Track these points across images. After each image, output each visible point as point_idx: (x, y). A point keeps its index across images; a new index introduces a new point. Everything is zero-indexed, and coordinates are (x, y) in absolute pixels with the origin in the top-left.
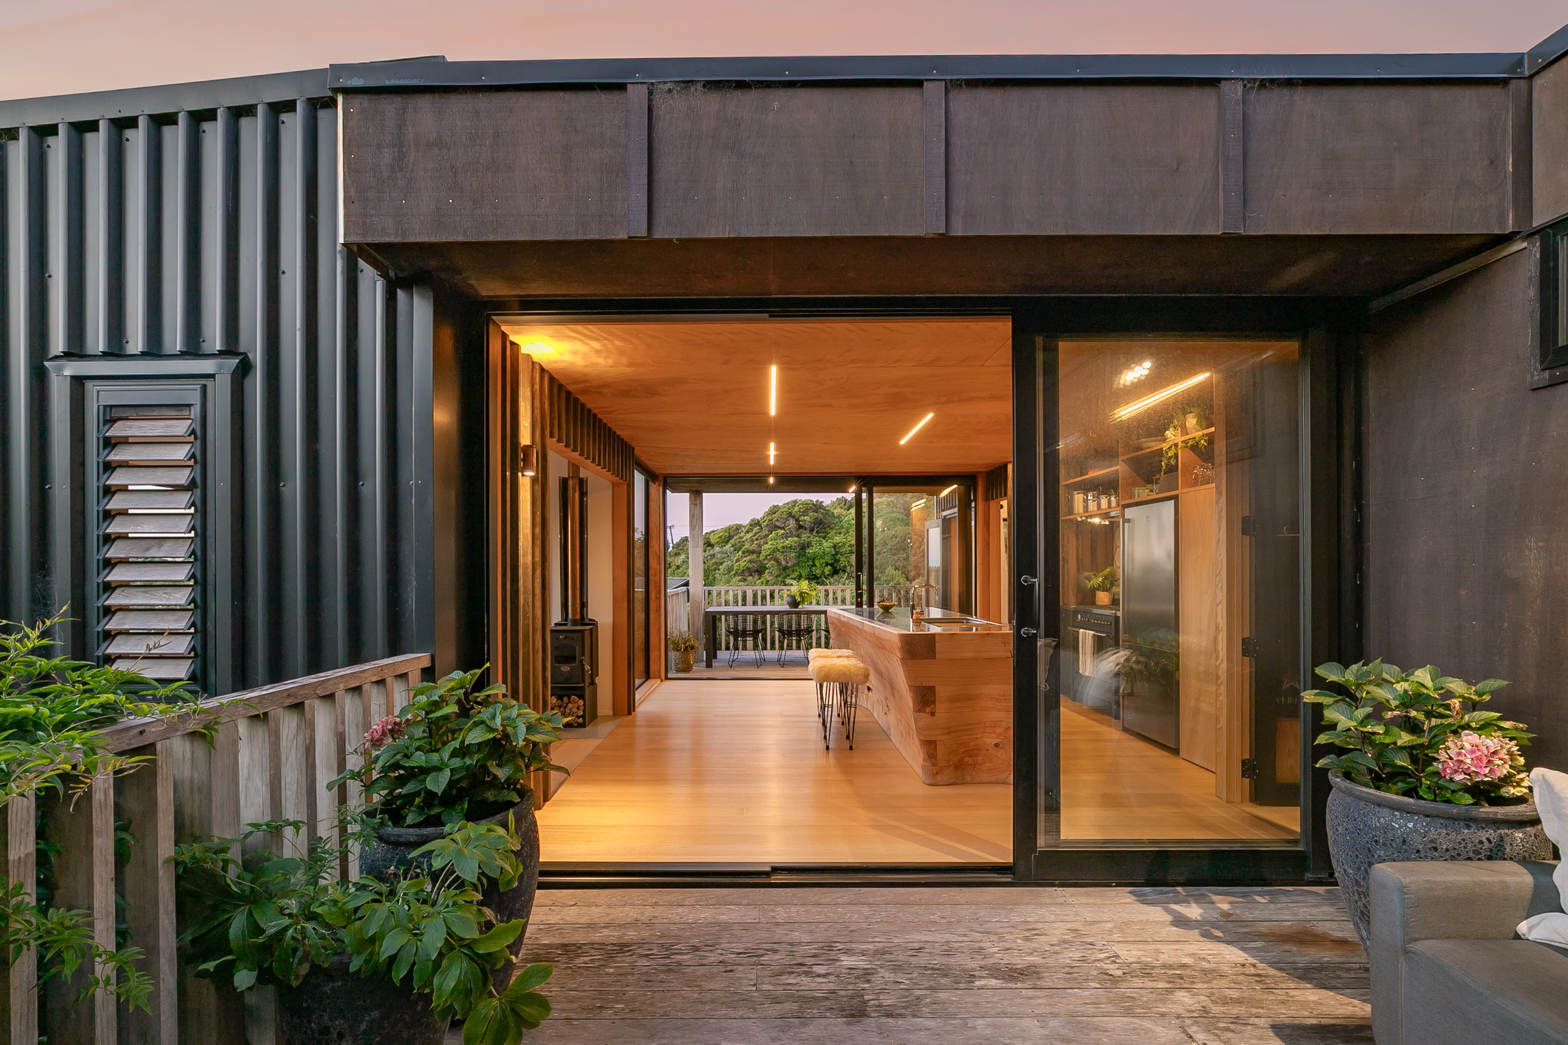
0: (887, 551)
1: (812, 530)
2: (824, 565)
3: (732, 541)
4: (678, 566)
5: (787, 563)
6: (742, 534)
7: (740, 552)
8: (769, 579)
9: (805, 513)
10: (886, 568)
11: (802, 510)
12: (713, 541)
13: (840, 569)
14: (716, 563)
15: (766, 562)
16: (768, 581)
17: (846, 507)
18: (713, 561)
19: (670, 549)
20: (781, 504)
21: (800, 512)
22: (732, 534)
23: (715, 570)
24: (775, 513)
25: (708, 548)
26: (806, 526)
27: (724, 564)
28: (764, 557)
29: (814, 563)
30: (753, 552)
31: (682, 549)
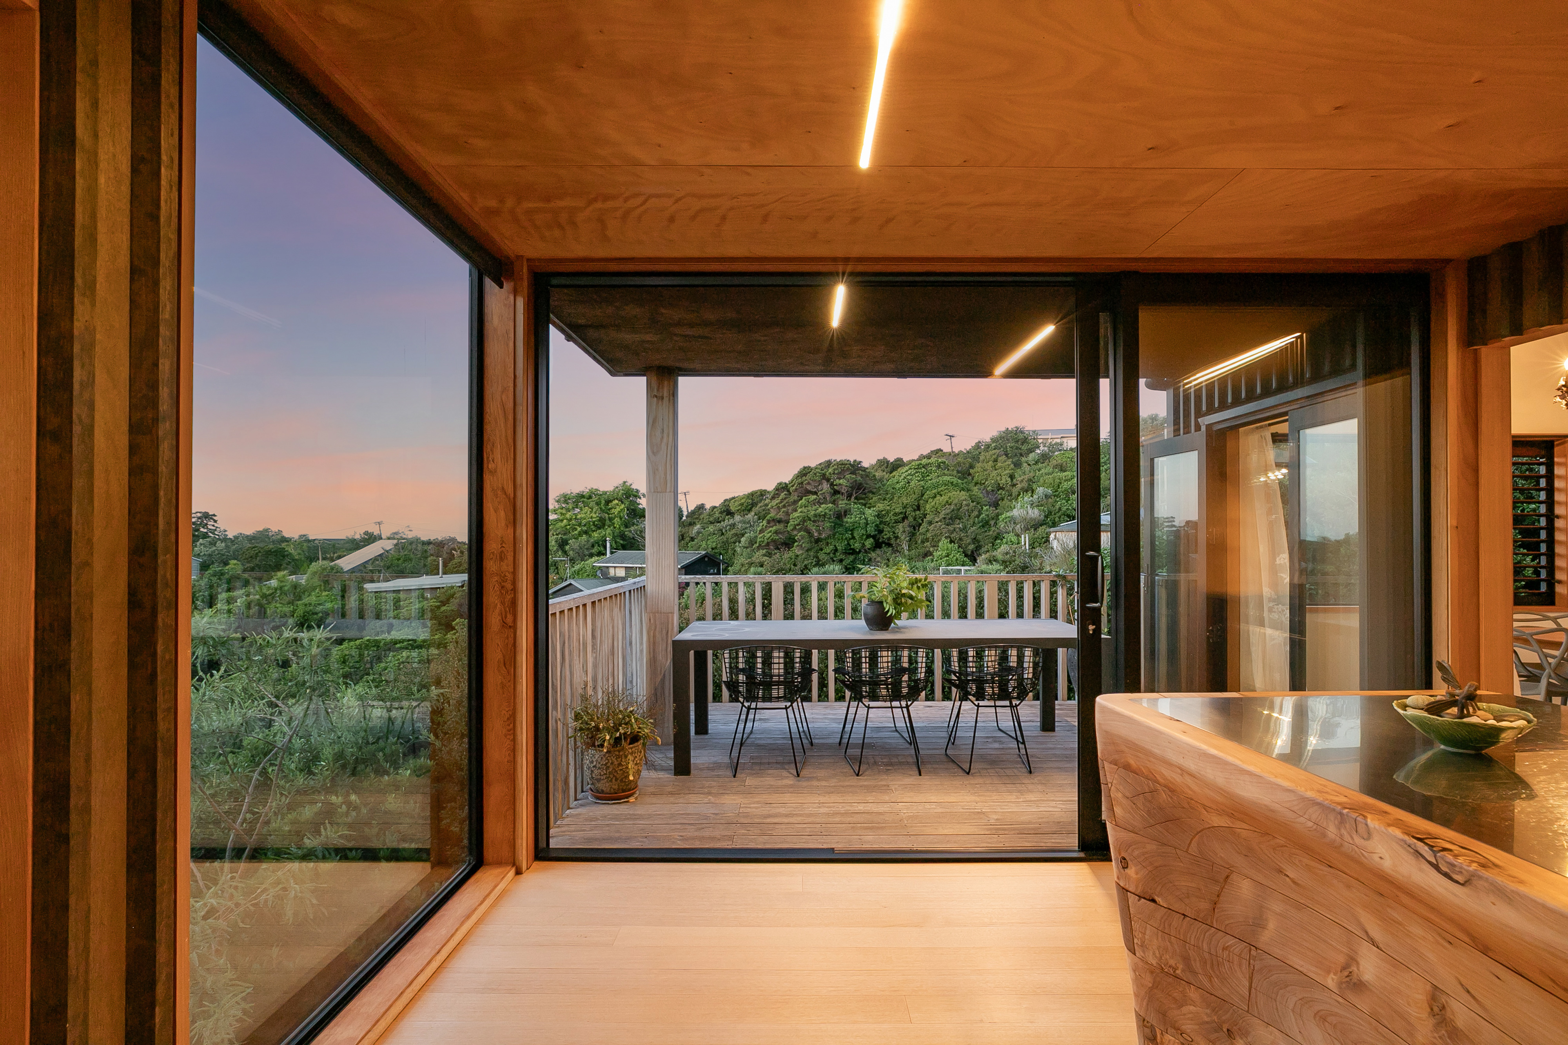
0: (940, 521)
1: (849, 496)
2: (864, 537)
3: (756, 509)
4: (692, 538)
5: (820, 534)
6: (767, 501)
7: (764, 522)
8: (799, 553)
9: (841, 474)
10: (939, 541)
11: (836, 472)
12: (733, 509)
13: (883, 542)
14: (736, 535)
15: (795, 533)
16: (797, 556)
17: (889, 469)
18: (733, 531)
19: (684, 518)
20: (813, 465)
21: (834, 474)
22: (755, 501)
23: (735, 543)
24: (805, 475)
25: (727, 517)
26: (843, 491)
27: (746, 535)
28: (792, 528)
29: (852, 534)
30: (780, 521)
31: (696, 518)
